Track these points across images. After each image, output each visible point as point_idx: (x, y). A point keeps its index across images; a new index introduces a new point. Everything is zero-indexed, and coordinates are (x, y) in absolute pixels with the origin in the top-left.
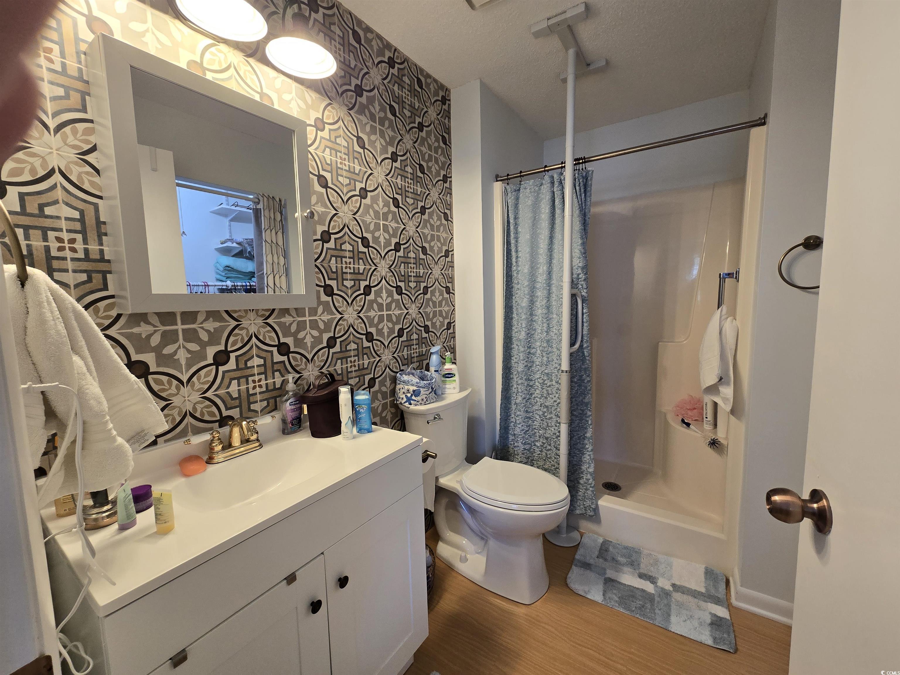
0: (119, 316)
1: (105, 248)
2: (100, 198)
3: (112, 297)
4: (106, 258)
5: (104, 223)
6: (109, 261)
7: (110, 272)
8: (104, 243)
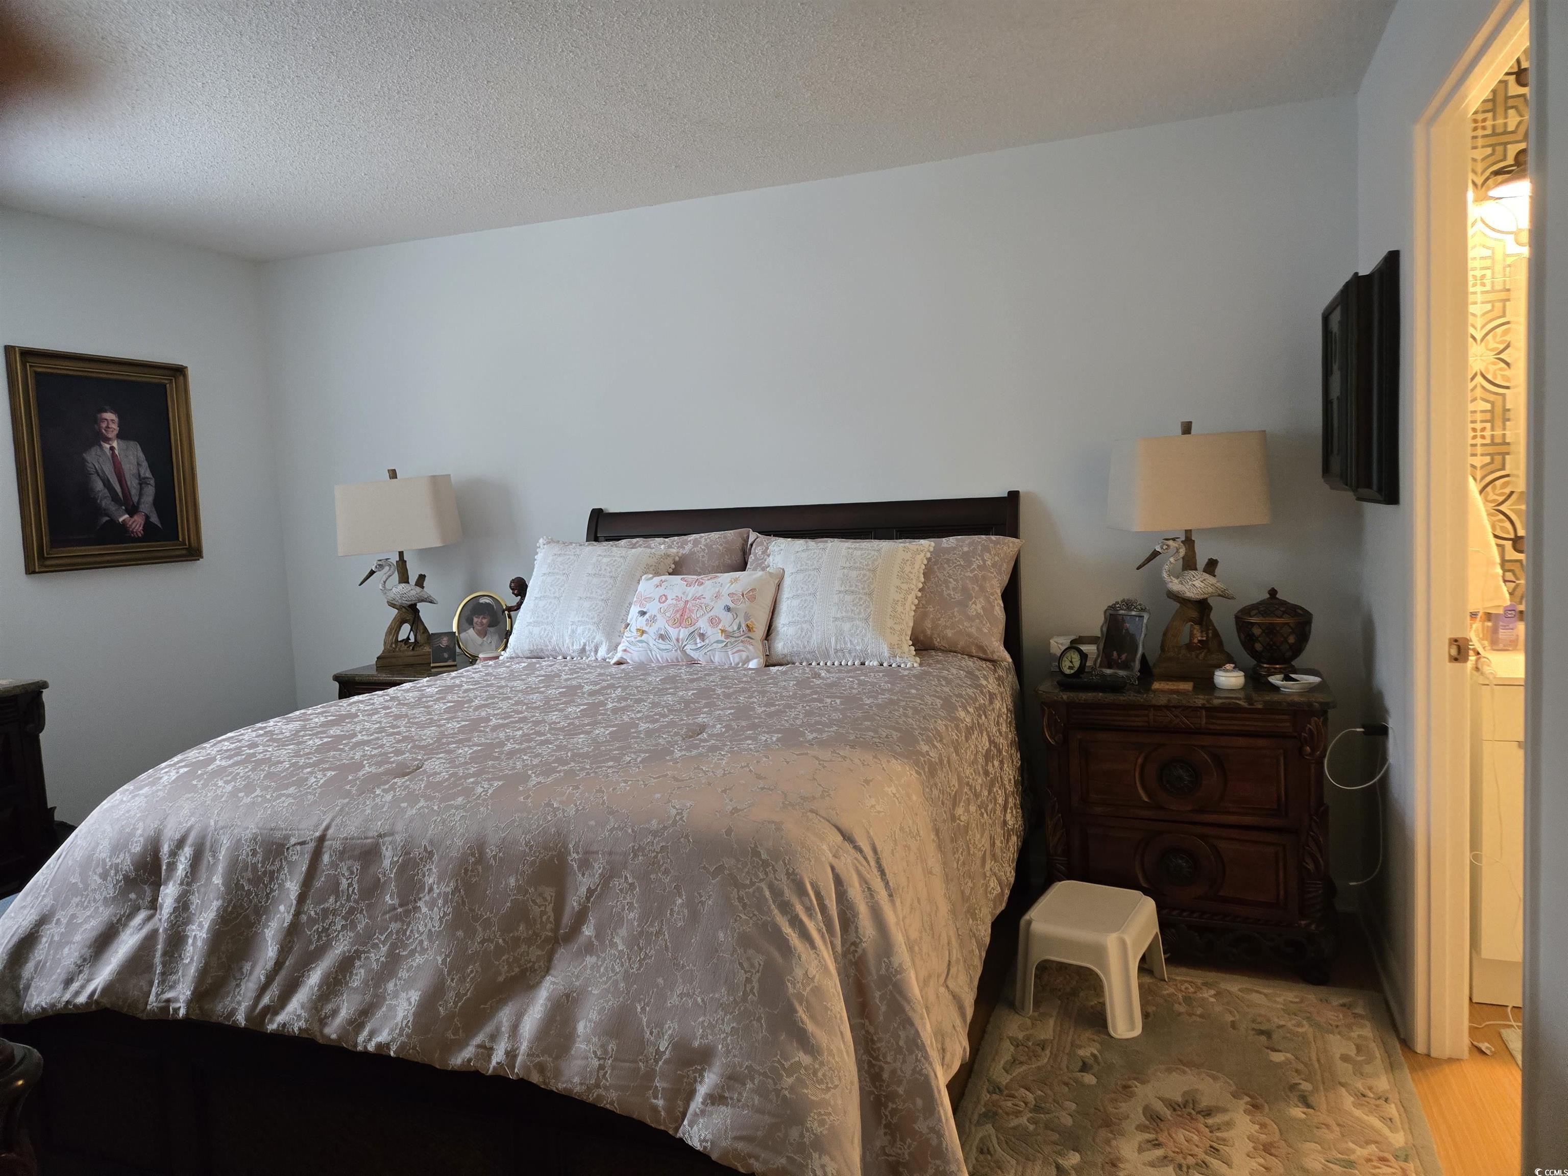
0: (1512, 493)
1: (1507, 432)
2: (1508, 388)
3: (1508, 476)
4: (1507, 441)
5: (1509, 410)
6: (1508, 444)
7: (1508, 453)
8: (1507, 427)
